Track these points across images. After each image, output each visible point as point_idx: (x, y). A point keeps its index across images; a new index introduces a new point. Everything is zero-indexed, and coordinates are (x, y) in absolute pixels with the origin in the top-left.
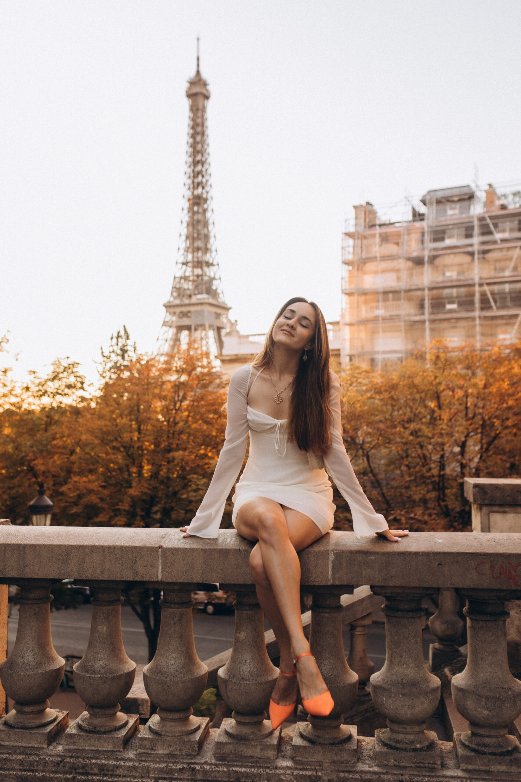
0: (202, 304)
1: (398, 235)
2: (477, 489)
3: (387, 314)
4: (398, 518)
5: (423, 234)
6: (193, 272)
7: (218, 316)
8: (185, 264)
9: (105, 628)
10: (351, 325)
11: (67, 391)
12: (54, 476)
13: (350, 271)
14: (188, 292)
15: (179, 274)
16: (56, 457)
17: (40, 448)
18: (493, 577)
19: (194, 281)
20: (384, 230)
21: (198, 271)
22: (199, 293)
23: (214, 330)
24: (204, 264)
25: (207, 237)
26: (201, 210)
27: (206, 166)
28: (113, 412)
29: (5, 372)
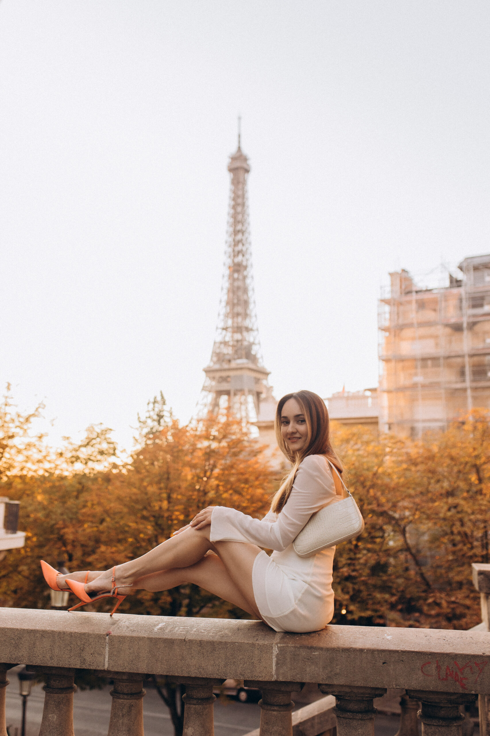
0: (241, 369)
1: (435, 301)
2: (482, 576)
3: (428, 381)
4: (438, 601)
5: (461, 300)
6: (232, 337)
7: (257, 381)
8: (225, 329)
9: (56, 717)
10: (389, 392)
11: (99, 457)
12: (83, 546)
13: (387, 338)
14: (228, 357)
15: (219, 339)
16: (86, 526)
17: (71, 516)
18: (439, 678)
19: (233, 346)
20: (420, 296)
21: (238, 336)
22: (239, 358)
23: (253, 395)
24: (244, 329)
25: (246, 303)
26: (241, 277)
27: (246, 235)
28: (142, 480)
29: (40, 437)
